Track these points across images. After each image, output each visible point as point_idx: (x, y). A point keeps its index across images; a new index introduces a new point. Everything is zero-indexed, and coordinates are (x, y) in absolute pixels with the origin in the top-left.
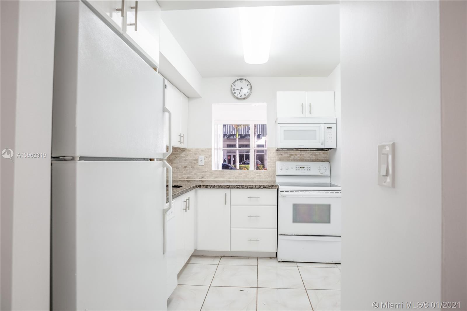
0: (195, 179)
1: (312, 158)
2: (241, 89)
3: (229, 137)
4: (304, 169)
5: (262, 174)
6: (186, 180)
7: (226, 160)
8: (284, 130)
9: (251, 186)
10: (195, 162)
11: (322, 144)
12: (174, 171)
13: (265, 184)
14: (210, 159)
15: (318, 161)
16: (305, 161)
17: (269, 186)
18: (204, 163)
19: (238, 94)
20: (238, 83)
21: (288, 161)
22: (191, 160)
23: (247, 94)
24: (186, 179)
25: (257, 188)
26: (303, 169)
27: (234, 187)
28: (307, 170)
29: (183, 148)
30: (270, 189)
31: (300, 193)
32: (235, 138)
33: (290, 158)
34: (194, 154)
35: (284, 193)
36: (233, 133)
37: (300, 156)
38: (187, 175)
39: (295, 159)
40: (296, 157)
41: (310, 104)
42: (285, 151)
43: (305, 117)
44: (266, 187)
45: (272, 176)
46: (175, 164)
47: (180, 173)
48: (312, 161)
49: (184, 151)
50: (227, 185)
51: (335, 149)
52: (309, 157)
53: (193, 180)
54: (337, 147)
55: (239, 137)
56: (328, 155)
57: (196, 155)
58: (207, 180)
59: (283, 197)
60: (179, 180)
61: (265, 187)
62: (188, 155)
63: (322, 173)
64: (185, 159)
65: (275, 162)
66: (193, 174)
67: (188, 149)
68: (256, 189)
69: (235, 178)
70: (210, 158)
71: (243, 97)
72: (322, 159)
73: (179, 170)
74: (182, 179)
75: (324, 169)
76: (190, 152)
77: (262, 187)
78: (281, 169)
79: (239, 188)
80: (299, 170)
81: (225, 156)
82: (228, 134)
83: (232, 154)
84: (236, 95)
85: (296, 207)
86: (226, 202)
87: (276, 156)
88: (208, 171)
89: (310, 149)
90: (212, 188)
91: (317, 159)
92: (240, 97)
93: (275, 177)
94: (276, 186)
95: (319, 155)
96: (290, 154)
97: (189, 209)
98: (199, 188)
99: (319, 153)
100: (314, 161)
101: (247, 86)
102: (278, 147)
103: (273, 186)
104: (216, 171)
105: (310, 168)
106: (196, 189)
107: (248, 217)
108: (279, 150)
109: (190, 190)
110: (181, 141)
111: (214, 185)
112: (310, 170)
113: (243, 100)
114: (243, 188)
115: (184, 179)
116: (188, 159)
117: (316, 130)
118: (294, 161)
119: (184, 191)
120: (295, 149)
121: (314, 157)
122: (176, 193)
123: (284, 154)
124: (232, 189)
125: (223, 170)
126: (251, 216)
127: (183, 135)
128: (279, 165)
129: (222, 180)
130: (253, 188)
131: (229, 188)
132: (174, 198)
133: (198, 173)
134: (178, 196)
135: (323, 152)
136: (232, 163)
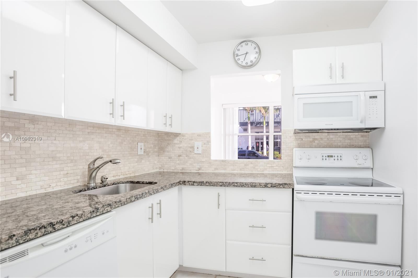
0: (191, 170)
1: (345, 142)
2: (247, 53)
4: (333, 158)
5: (275, 165)
6: (181, 172)
7: (255, 147)
8: (304, 104)
9: (253, 184)
10: (191, 149)
12: (167, 161)
13: (275, 181)
14: (208, 146)
15: (353, 146)
16: (335, 147)
17: (279, 184)
18: (202, 151)
19: (243, 61)
20: (242, 46)
21: (310, 147)
22: (186, 147)
23: (254, 60)
24: (180, 170)
25: (263, 187)
27: (230, 185)
28: (338, 159)
29: (176, 133)
30: (281, 188)
31: (326, 197)
32: (262, 125)
33: (314, 144)
34: (190, 140)
35: (302, 196)
37: (328, 140)
38: (181, 166)
40: (321, 142)
41: (343, 64)
42: (306, 134)
43: (335, 83)
45: (288, 167)
46: (167, 152)
47: (173, 164)
48: (345, 147)
49: (178, 136)
50: (221, 182)
51: (382, 129)
52: (340, 141)
53: (188, 172)
54: (385, 126)
55: (266, 124)
56: (369, 138)
57: (192, 141)
58: (205, 173)
59: (301, 200)
60: (173, 172)
61: (274, 186)
62: (182, 141)
63: (360, 165)
64: (179, 146)
65: (293, 148)
66: (189, 164)
67: (182, 134)
68: (261, 187)
69: (240, 170)
70: (208, 144)
71: (249, 64)
72: (360, 144)
73: (171, 159)
74: (176, 171)
75: (363, 158)
76: (184, 138)
77: (269, 186)
78: (301, 159)
79: (236, 186)
80: (326, 159)
81: (253, 143)
82: (256, 122)
84: (239, 62)
85: (320, 216)
86: (219, 205)
87: (294, 141)
88: (206, 161)
89: (342, 131)
90: (200, 185)
91: (352, 144)
92: (246, 65)
93: (293, 169)
94: (290, 184)
95: (356, 139)
96: (313, 138)
97: (160, 217)
98: (183, 184)
99: (356, 135)
100: (348, 147)
101: (255, 49)
102: (295, 128)
103: (285, 184)
104: (216, 161)
105: (342, 157)
106: (180, 186)
107: (250, 227)
108: (298, 133)
109: (163, 189)
110: (168, 123)
111: (203, 181)
112: (342, 159)
113: (250, 68)
114: (243, 186)
115: (178, 170)
116: (182, 146)
117: (352, 102)
118: (319, 147)
119: (146, 193)
120: (320, 131)
121: (348, 142)
122: (122, 199)
123: (305, 138)
124: (226, 187)
125: (224, 160)
126: (254, 226)
127: (172, 115)
128: (297, 152)
129: (223, 173)
130: (256, 187)
131: (223, 186)
132: (115, 208)
133: (194, 163)
134: (126, 202)
135: (361, 134)
136: (260, 150)
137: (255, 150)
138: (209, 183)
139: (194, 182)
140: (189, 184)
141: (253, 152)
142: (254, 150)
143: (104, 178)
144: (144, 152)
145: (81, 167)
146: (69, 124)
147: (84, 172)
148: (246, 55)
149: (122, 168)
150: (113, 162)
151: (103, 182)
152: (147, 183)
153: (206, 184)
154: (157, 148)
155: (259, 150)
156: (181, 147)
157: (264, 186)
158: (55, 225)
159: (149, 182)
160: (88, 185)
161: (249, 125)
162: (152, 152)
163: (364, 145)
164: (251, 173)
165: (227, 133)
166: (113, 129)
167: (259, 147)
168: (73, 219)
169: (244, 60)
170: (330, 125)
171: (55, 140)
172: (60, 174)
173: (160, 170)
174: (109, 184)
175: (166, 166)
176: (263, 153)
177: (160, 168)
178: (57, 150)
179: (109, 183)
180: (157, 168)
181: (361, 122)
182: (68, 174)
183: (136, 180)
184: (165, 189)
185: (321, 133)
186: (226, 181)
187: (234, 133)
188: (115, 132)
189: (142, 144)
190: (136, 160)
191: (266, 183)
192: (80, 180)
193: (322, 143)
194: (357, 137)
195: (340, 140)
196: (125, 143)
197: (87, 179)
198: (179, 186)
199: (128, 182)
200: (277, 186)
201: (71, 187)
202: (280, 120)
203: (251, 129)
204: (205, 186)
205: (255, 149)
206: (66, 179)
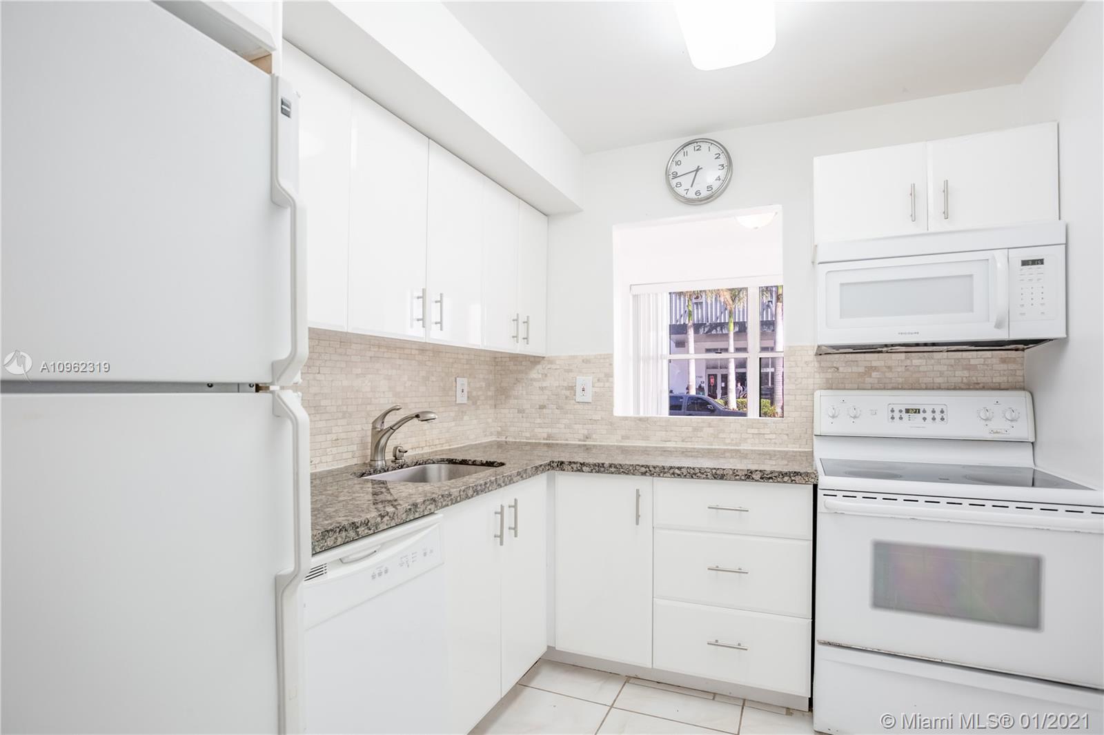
0: (567, 440)
1: (955, 376)
2: (697, 170)
3: (710, 331)
4: (922, 415)
5: (767, 431)
6: (545, 444)
7: (705, 386)
8: (842, 285)
9: (718, 472)
10: (568, 393)
11: (999, 325)
12: (514, 418)
13: (768, 466)
14: (607, 384)
15: (977, 387)
16: (926, 389)
17: (780, 472)
18: (593, 396)
19: (689, 187)
20: (686, 154)
21: (858, 389)
22: (556, 387)
23: (716, 185)
24: (544, 439)
25: (741, 480)
26: (917, 415)
27: (665, 473)
28: (934, 419)
29: (534, 357)
30: (785, 482)
31: (900, 507)
32: (725, 331)
33: (868, 380)
34: (565, 371)
35: (839, 502)
36: (721, 320)
37: (907, 370)
38: (546, 430)
39: (887, 381)
40: (889, 375)
41: (946, 182)
42: (847, 355)
43: (926, 231)
44: (771, 478)
45: (800, 436)
46: (515, 399)
47: (528, 425)
48: (955, 389)
49: (539, 362)
50: (642, 466)
51: (1060, 343)
52: (941, 374)
53: (561, 444)
54: (1067, 334)
55: (737, 329)
56: (1022, 364)
57: (570, 373)
58: (600, 446)
59: (836, 513)
60: (527, 443)
61: (767, 477)
62: (549, 375)
63: (997, 432)
64: (540, 386)
65: (814, 390)
66: (563, 426)
67: (548, 357)
68: (736, 480)
69: (683, 441)
70: (608, 381)
71: (704, 193)
72: (996, 380)
73: (524, 415)
74: (534, 441)
75: (1005, 416)
76: (553, 367)
77: (757, 476)
78: (833, 417)
79: (679, 475)
80: (901, 418)
81: (701, 377)
82: (708, 324)
83: (719, 373)
84: (681, 191)
85: (884, 553)
86: (638, 516)
87: (816, 374)
88: (602, 419)
89: (945, 348)
90: (596, 472)
91: (976, 382)
92: (696, 197)
93: (812, 440)
94: (807, 474)
95: (986, 367)
96: (866, 367)
97: (516, 536)
98: (558, 469)
99: (984, 358)
100: (962, 387)
101: (717, 158)
102: (820, 343)
103: (796, 474)
104: (626, 418)
105: (945, 413)
106: (552, 472)
107: (710, 571)
108: (826, 354)
109: (522, 477)
110: (522, 334)
111: (603, 462)
112: (945, 419)
113: (706, 203)
114: (694, 476)
115: (540, 439)
116: (548, 385)
117: (971, 276)
118: (883, 387)
119: (492, 482)
120: (885, 349)
121: (961, 375)
122: (452, 490)
123: (844, 365)
124: (656, 476)
125: (645, 417)
126: (721, 567)
127: (528, 317)
128: (824, 402)
129: (643, 447)
130: (726, 479)
131: (647, 474)
132: (442, 507)
133: (576, 424)
134: (459, 499)
135: (1002, 355)
136: (719, 396)
137: (706, 396)
138: (615, 467)
139: (583, 464)
140: (572, 468)
141: (699, 401)
142: (704, 394)
143: (400, 452)
144: (468, 397)
145: (359, 428)
146: (341, 342)
147: (363, 437)
148: (695, 175)
149: (427, 432)
150: (421, 418)
151: (396, 459)
152: (482, 464)
153: (611, 469)
154: (492, 388)
155: (716, 394)
156: (545, 387)
157: (743, 478)
158: (358, 527)
159: (487, 462)
160: (373, 463)
161: (691, 332)
162: (482, 398)
163: (1008, 382)
164: (708, 449)
165: (641, 354)
166: (412, 349)
167: (715, 386)
168: (382, 519)
169: (692, 186)
170: (912, 334)
171: (319, 373)
172: (326, 440)
173: (499, 438)
174: (409, 463)
175: (512, 429)
176: (726, 403)
177: (499, 434)
178: (323, 394)
179: (409, 461)
180: (491, 434)
181: (996, 325)
182: (338, 439)
183: (460, 457)
184: (524, 476)
185: (887, 352)
186: (655, 464)
187: (660, 353)
188: (415, 355)
189: (465, 381)
190: (453, 414)
191: (748, 470)
192: (357, 455)
193: (891, 378)
194: (989, 361)
195: (940, 371)
196: (434, 379)
197: (369, 452)
198: (549, 472)
199: (443, 461)
200: (776, 477)
201: (342, 466)
202: (772, 317)
203: (695, 341)
204: (607, 473)
205: (706, 394)
206: (334, 450)
